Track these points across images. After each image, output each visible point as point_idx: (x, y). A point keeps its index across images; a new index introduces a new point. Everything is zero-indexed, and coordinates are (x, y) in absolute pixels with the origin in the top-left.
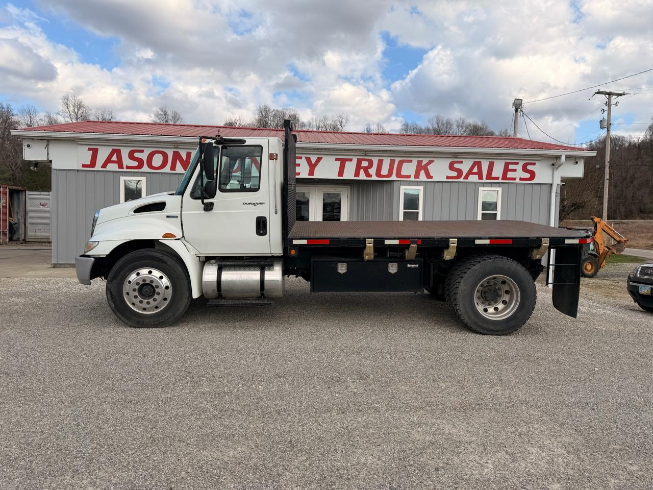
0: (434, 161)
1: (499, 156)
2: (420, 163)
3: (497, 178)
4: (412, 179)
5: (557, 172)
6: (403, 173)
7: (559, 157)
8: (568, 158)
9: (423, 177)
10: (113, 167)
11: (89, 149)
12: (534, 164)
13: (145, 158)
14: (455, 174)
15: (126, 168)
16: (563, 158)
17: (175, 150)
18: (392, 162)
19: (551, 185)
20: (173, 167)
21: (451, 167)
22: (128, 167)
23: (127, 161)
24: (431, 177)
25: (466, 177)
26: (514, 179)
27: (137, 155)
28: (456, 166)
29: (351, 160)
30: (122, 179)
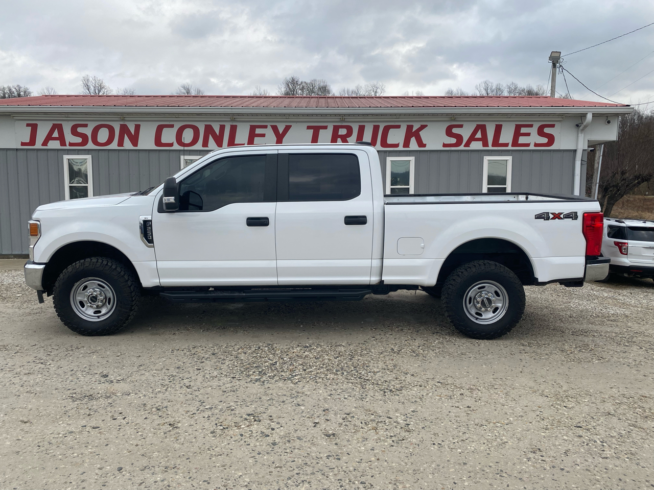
0: (427, 126)
1: (508, 116)
2: (409, 128)
3: (506, 145)
4: (401, 148)
5: (583, 135)
6: (389, 142)
7: (583, 116)
8: (595, 116)
9: (414, 145)
10: (54, 145)
11: (28, 125)
12: (553, 126)
13: (89, 133)
14: (454, 141)
15: (69, 145)
16: (589, 117)
17: (122, 123)
18: (376, 128)
19: (575, 151)
20: (121, 143)
21: (449, 133)
22: (71, 144)
23: (70, 138)
24: (424, 146)
25: (467, 145)
26: (528, 145)
27: (80, 130)
28: (455, 131)
29: (325, 128)
30: (66, 157)
